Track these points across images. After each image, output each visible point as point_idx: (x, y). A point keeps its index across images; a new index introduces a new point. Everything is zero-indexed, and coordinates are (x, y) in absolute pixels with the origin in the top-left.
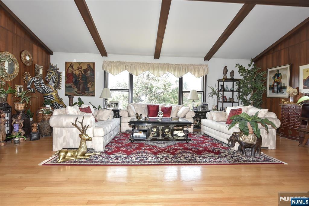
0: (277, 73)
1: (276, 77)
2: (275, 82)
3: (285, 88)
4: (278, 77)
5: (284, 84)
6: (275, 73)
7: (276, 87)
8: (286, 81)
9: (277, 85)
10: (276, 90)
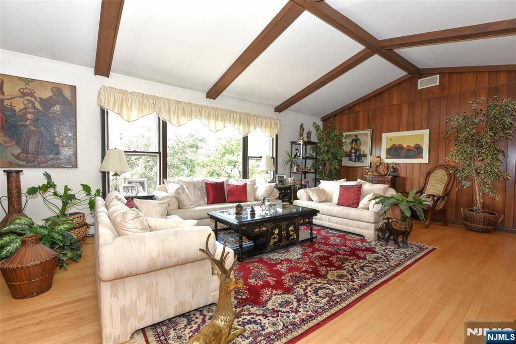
0: (355, 138)
1: (354, 143)
2: (352, 148)
3: (365, 156)
4: (356, 142)
5: (363, 151)
6: (353, 138)
7: (353, 155)
8: (365, 148)
9: (355, 153)
10: (353, 157)
